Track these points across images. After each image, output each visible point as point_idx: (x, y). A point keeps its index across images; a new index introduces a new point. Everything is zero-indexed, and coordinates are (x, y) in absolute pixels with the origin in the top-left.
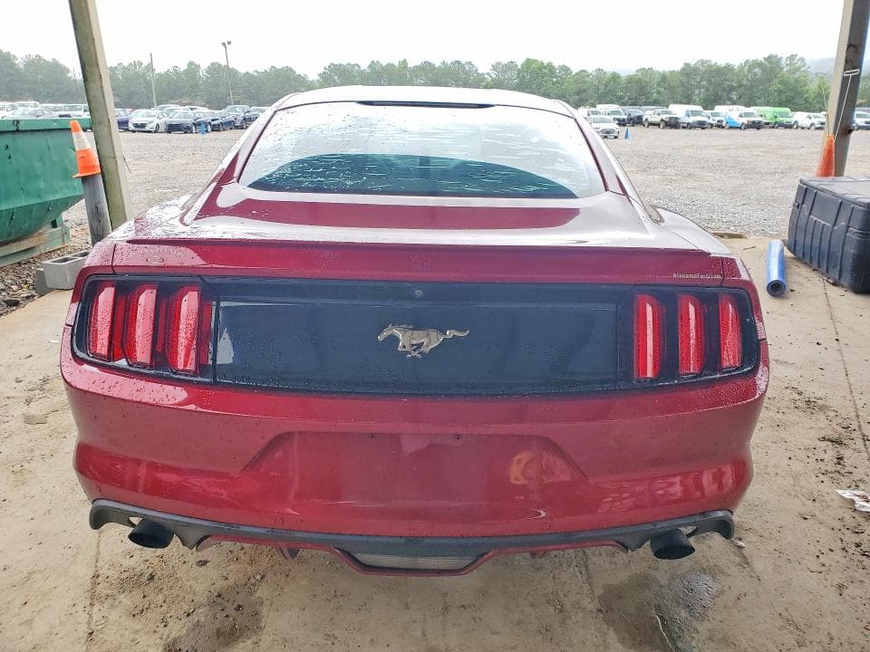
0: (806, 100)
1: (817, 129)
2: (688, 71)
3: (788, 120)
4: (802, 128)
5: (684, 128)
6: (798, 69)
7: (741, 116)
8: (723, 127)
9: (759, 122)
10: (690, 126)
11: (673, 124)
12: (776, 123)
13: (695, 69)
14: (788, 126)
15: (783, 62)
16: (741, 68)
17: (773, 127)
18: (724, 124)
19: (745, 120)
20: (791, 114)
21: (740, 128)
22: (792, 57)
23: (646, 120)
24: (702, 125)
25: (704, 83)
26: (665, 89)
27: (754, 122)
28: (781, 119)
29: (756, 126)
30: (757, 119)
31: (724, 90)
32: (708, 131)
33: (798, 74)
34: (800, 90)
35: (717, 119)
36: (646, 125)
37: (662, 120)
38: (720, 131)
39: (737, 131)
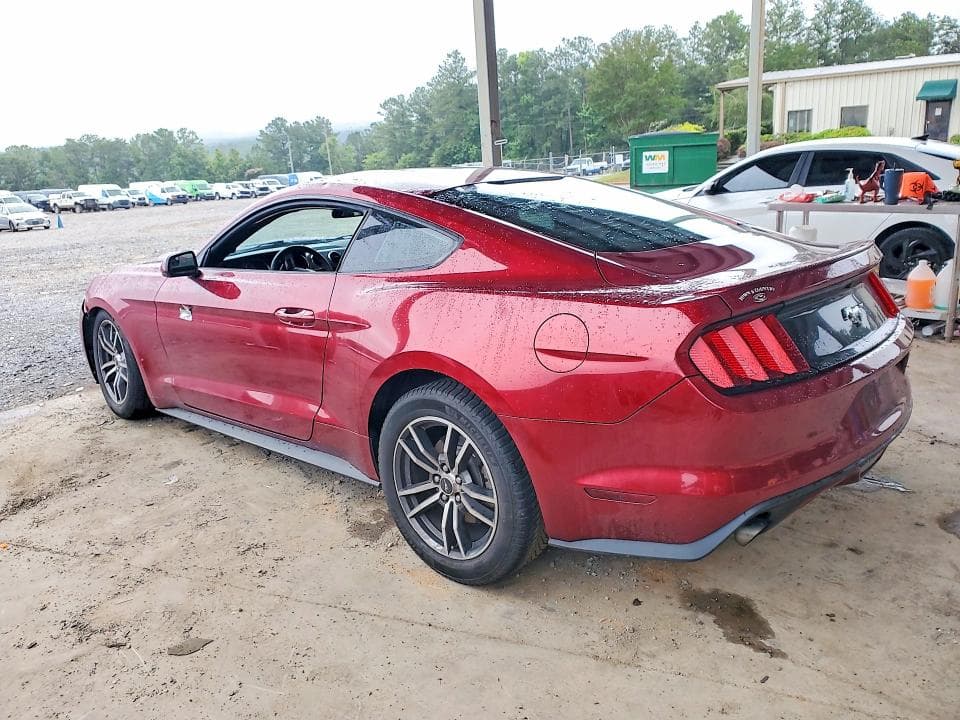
0: (208, 171)
1: (238, 198)
2: (72, 147)
3: (209, 192)
4: (223, 198)
5: (104, 209)
6: (192, 141)
7: (163, 192)
8: (146, 205)
9: (184, 196)
10: (112, 207)
11: (90, 207)
12: (197, 195)
13: (82, 145)
14: (210, 198)
15: (175, 135)
16: (134, 143)
17: (196, 200)
18: (147, 201)
19: (169, 195)
20: (209, 185)
21: (166, 204)
22: (182, 130)
23: (55, 205)
24: (124, 205)
25: (97, 160)
26: (51, 169)
27: (178, 197)
28: (202, 191)
29: (182, 200)
30: (181, 193)
31: (122, 167)
32: (132, 211)
33: (193, 147)
34: (200, 162)
35: (137, 197)
36: (57, 210)
37: (76, 203)
38: (144, 209)
39: (164, 208)
